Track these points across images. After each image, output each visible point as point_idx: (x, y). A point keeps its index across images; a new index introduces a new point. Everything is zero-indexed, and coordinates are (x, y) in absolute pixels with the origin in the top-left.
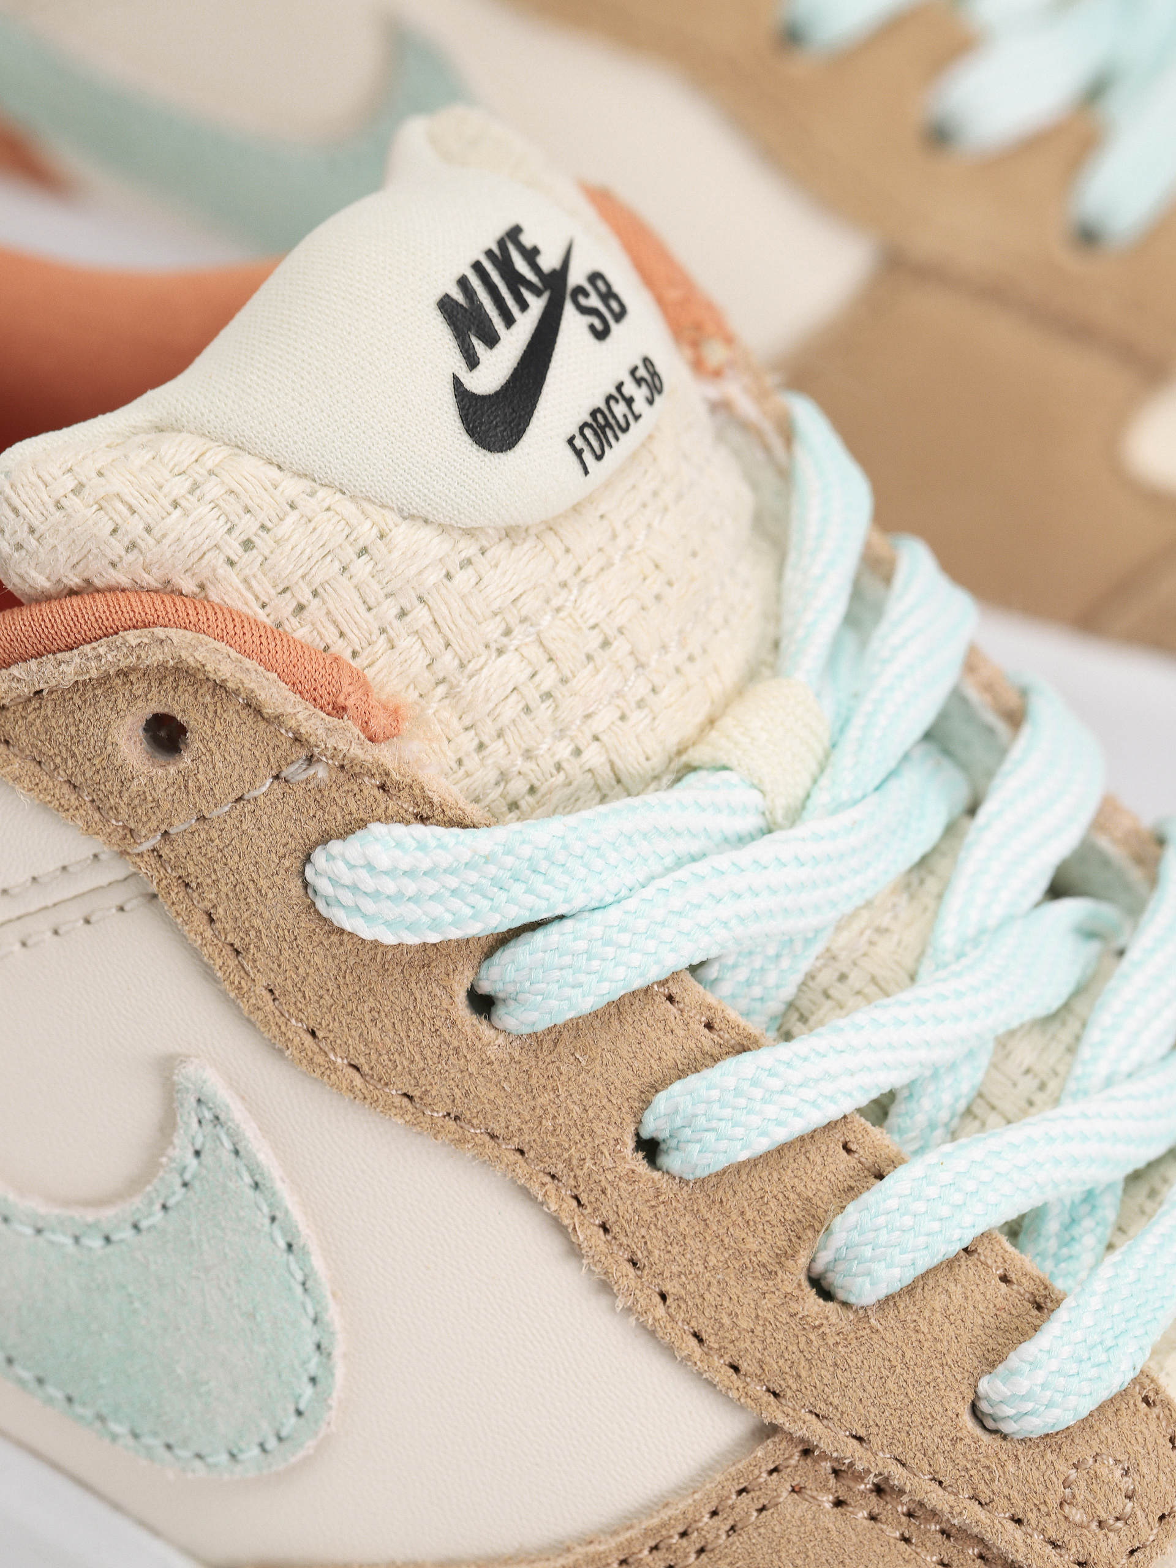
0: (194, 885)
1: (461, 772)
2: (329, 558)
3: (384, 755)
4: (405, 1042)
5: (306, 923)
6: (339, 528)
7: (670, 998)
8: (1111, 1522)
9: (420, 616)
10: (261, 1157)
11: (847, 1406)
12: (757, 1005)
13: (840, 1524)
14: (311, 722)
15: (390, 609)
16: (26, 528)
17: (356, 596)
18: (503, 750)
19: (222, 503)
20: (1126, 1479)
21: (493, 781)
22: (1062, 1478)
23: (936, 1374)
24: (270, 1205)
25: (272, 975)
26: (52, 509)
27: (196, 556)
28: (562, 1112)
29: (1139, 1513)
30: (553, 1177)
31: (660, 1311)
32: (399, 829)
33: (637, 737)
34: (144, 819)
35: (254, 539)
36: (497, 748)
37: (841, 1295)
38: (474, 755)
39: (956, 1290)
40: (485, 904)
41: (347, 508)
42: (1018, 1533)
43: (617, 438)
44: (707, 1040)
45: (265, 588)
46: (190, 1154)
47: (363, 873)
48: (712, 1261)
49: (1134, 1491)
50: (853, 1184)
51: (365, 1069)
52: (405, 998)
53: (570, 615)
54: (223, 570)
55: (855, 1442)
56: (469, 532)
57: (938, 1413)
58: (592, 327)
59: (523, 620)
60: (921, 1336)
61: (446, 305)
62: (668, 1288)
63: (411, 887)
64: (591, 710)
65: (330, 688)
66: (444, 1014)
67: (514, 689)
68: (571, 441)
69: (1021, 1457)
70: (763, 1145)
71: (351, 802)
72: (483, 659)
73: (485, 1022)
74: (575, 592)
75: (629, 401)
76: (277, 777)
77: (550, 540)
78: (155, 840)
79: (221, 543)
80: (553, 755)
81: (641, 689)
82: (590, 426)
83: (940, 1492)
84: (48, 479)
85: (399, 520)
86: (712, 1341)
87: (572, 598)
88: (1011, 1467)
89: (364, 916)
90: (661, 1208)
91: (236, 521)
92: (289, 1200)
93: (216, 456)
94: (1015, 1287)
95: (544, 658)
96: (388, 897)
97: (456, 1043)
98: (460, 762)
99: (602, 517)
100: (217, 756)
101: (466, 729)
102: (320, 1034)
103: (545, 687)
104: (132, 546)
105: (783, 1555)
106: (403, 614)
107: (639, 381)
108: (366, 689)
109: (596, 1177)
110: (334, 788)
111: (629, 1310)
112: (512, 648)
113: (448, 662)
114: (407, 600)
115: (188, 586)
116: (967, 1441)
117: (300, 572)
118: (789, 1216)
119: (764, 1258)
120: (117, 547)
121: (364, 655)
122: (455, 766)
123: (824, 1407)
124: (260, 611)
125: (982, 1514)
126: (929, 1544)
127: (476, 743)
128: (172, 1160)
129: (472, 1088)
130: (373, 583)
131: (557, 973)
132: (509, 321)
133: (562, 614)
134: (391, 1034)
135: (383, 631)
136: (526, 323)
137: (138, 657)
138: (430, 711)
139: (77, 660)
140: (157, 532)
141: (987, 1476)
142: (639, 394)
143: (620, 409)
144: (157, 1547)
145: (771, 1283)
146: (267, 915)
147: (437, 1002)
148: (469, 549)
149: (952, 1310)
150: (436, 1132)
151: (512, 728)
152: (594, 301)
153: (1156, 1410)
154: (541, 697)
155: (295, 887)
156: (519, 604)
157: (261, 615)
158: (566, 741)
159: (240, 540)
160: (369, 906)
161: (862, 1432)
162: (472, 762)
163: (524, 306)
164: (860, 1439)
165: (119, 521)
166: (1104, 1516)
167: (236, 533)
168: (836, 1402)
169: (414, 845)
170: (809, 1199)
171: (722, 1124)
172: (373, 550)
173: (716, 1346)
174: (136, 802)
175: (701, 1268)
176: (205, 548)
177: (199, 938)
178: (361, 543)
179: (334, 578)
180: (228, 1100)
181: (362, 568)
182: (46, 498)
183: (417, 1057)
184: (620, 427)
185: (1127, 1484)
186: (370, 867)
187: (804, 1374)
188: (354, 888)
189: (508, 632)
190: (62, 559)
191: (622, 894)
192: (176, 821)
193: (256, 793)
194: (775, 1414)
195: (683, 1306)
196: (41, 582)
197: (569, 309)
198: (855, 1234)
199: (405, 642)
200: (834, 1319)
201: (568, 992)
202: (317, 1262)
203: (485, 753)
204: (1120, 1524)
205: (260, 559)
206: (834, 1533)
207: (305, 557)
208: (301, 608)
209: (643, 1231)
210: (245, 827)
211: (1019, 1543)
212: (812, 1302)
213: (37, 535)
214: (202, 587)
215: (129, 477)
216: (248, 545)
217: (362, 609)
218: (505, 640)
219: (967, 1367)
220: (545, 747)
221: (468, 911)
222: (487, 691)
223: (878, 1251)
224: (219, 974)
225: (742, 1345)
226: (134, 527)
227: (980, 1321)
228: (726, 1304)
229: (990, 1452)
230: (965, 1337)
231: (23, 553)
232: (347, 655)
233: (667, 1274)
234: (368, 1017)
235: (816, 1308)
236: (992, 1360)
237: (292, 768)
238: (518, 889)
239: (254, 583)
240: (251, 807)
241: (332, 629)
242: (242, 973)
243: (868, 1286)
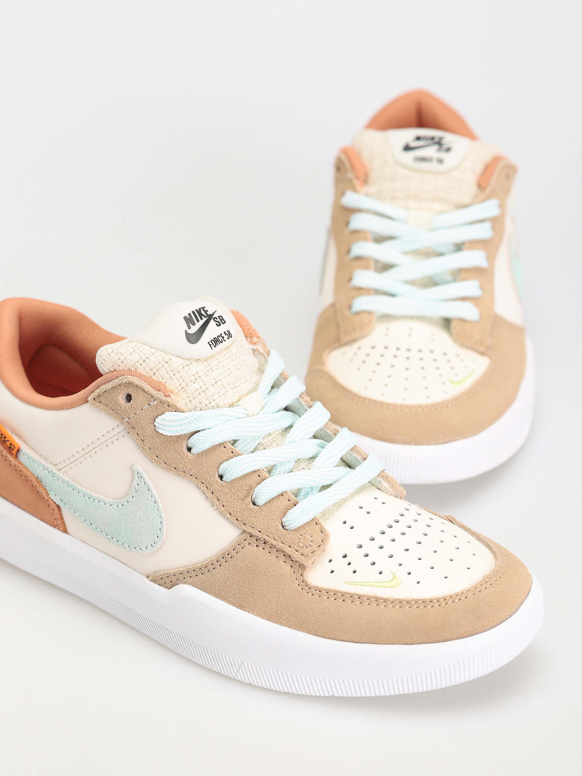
0: (134, 428)
1: (187, 406)
2: (160, 363)
3: (168, 399)
4: (174, 457)
5: (155, 433)
6: (162, 358)
7: (225, 447)
8: (308, 546)
9: (178, 375)
10: (149, 483)
11: (257, 525)
12: (245, 452)
13: (257, 550)
14: (153, 392)
15: (172, 374)
16: (103, 359)
17: (165, 371)
18: (195, 402)
19: (139, 353)
20: (311, 538)
21: (193, 408)
22: (298, 537)
23: (274, 518)
24: (151, 493)
25: (149, 445)
26: (108, 355)
27: (134, 363)
28: (204, 469)
29: (314, 544)
30: (203, 483)
31: (223, 509)
32: (171, 413)
33: (222, 400)
34: (125, 415)
35: (145, 360)
36: (193, 401)
37: (257, 504)
38: (189, 403)
39: (279, 502)
40: (186, 427)
41: (164, 354)
42: (290, 549)
43: (220, 344)
44: (232, 455)
45: (148, 369)
46: (137, 484)
47: (163, 421)
48: (232, 498)
49: (313, 540)
50: (259, 482)
51: (167, 463)
52: (173, 447)
53: (209, 377)
54: (139, 366)
55: (259, 532)
56: (188, 360)
57: (274, 525)
58: (217, 324)
59: (199, 377)
60: (271, 511)
61: (185, 318)
62: (224, 504)
63: (173, 424)
64: (213, 395)
65: (158, 387)
66: (181, 450)
67: (197, 390)
68: (209, 343)
69: (290, 534)
70: (241, 474)
71: (162, 408)
72: (191, 384)
73: (189, 453)
74: (210, 372)
75: (223, 337)
76: (149, 405)
77: (206, 362)
78: (127, 419)
79: (139, 361)
80: (205, 403)
81: (224, 391)
82: (213, 341)
83: (275, 541)
84: (107, 350)
85: (174, 357)
86: (232, 514)
87: (210, 373)
88: (288, 536)
89: (164, 430)
90: (222, 488)
91: (142, 356)
92: (154, 492)
93: (139, 345)
94: (291, 502)
95: (203, 384)
96: (169, 426)
97: (183, 456)
98: (186, 404)
99: (217, 359)
100: (137, 400)
101: (187, 397)
102: (158, 456)
103: (203, 390)
104: (122, 362)
105: (246, 556)
106: (174, 375)
107: (226, 334)
108: (165, 387)
109: (210, 482)
110: (159, 406)
111: (216, 509)
112: (197, 382)
113: (183, 384)
114: (176, 372)
115: (133, 369)
116: (280, 531)
117: (154, 366)
118: (247, 489)
119: (242, 497)
120: (119, 362)
121: (167, 383)
122: (185, 405)
123: (253, 525)
124: (147, 374)
125: (283, 545)
126: (274, 553)
127: (189, 400)
128: (133, 486)
129: (187, 465)
130: (169, 368)
131: (201, 441)
132: (198, 321)
133: (207, 376)
134: (171, 455)
135: (171, 378)
136: (201, 322)
137: (122, 381)
138: (181, 394)
139: (111, 383)
140: (127, 359)
141: (284, 537)
142: (226, 337)
143: (221, 339)
144: (136, 573)
145: (243, 502)
146: (147, 432)
147: (179, 448)
148: (188, 362)
149: (278, 506)
150: (180, 475)
151: (196, 397)
152: (218, 320)
153: (318, 526)
154: (202, 392)
155: (152, 426)
156: (198, 373)
157: (147, 375)
158: (208, 400)
159: (143, 360)
160: (164, 428)
161: (260, 530)
162: (189, 404)
163: (202, 319)
164: (260, 532)
165: (120, 357)
166: (306, 545)
167: (142, 359)
168: (255, 524)
169: (173, 415)
170: (251, 485)
171: (233, 470)
172: (168, 362)
173: (233, 515)
174: (123, 411)
175: (230, 500)
176: (136, 362)
177: (136, 438)
178: (166, 361)
179: (161, 367)
180: (143, 472)
181: (166, 366)
182: (107, 354)
183: (176, 460)
184: (220, 342)
185: (311, 539)
186: (165, 420)
187: (249, 519)
188: (162, 424)
189: (196, 379)
190: (110, 365)
191: (215, 426)
192: (131, 415)
193: (144, 408)
194: (244, 528)
195: (227, 507)
196: (107, 370)
197: (212, 320)
198: (259, 491)
199: (175, 380)
200: (255, 508)
201: (204, 444)
202: (160, 505)
203: (191, 402)
204: (310, 547)
205: (147, 364)
206: (256, 551)
207: (155, 363)
208: (155, 373)
209: (219, 493)
210: (143, 415)
211: (290, 550)
212: (252, 505)
213: (105, 361)
214: (136, 370)
215: (122, 349)
216: (144, 361)
217: (167, 374)
218: (196, 381)
219: (280, 516)
220: (204, 401)
221: (184, 428)
222: (191, 390)
223: (263, 494)
224: (140, 445)
225: (238, 514)
226: (122, 358)
227: (283, 508)
228: (235, 507)
229: (284, 533)
230: (280, 511)
231: (103, 364)
232: (164, 383)
233: (224, 501)
234: (167, 452)
235: (252, 507)
236: (284, 514)
237: (151, 402)
238: (193, 424)
239: (145, 368)
240: (144, 411)
241: (161, 378)
242: (144, 445)
243: (261, 501)
